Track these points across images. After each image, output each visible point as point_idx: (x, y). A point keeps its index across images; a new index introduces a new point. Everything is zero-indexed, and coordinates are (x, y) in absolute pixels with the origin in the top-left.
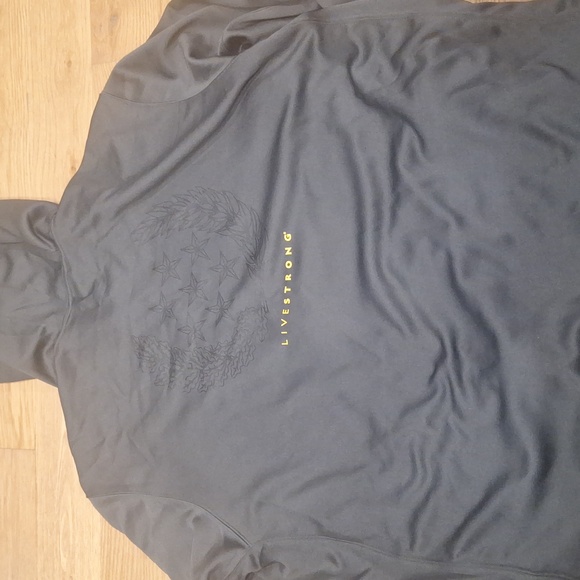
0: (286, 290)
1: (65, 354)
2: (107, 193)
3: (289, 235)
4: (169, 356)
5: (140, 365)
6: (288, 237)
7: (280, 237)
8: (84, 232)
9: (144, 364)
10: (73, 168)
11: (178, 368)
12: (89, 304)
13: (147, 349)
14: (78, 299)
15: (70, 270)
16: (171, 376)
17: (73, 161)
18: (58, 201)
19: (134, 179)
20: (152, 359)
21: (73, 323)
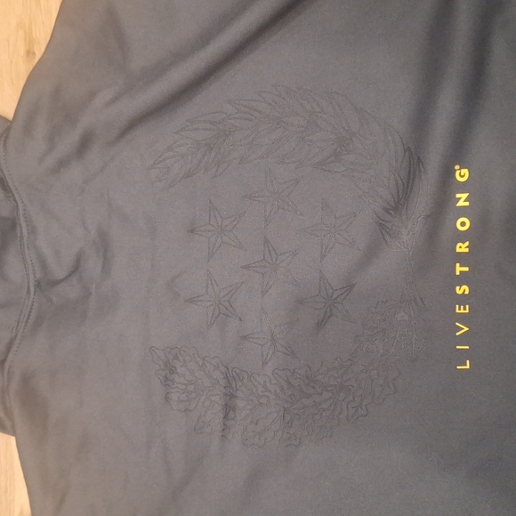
0: (459, 269)
1: (26, 380)
2: (107, 95)
3: (465, 172)
4: (222, 382)
5: (167, 398)
6: (462, 175)
7: (448, 174)
8: (62, 164)
9: (174, 396)
10: (29, 53)
11: (240, 403)
12: (71, 291)
13: (180, 370)
14: (46, 284)
15: (33, 231)
16: (226, 417)
17: (30, 42)
18: (10, 115)
19: (160, 69)
20: (191, 388)
21: (38, 324)
